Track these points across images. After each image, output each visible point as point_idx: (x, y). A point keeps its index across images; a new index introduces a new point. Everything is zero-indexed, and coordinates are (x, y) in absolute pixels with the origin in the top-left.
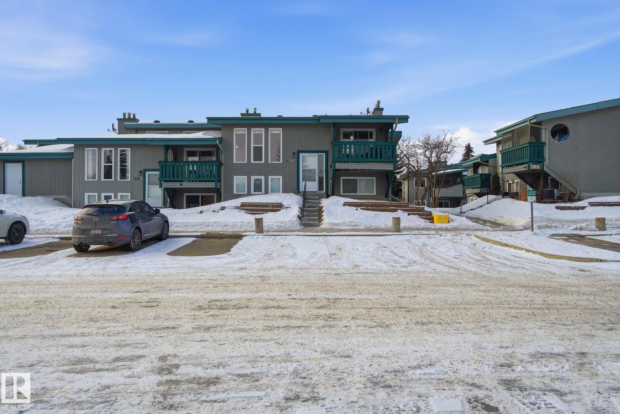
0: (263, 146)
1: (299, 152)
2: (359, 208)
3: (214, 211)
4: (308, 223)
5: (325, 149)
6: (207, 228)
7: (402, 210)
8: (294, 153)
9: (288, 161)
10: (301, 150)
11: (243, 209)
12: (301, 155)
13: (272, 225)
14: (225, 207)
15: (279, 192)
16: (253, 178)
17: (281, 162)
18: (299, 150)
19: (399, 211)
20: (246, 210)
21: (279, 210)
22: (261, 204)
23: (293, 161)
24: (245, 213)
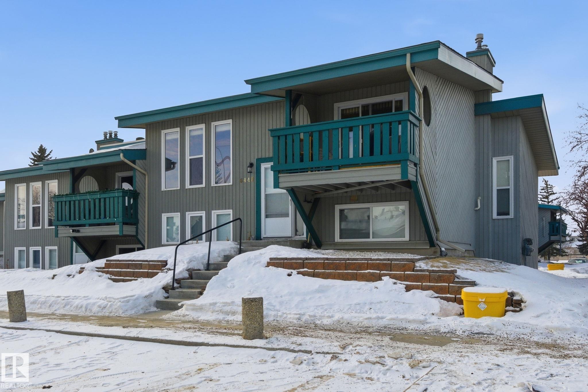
0: (203, 156)
1: (260, 161)
2: (294, 272)
3: (69, 276)
9: (242, 181)
10: (263, 157)
11: (107, 272)
12: (263, 166)
14: (84, 268)
16: (189, 215)
17: (231, 182)
18: (259, 157)
19: (386, 278)
22: (134, 262)
23: (249, 180)
24: (109, 279)
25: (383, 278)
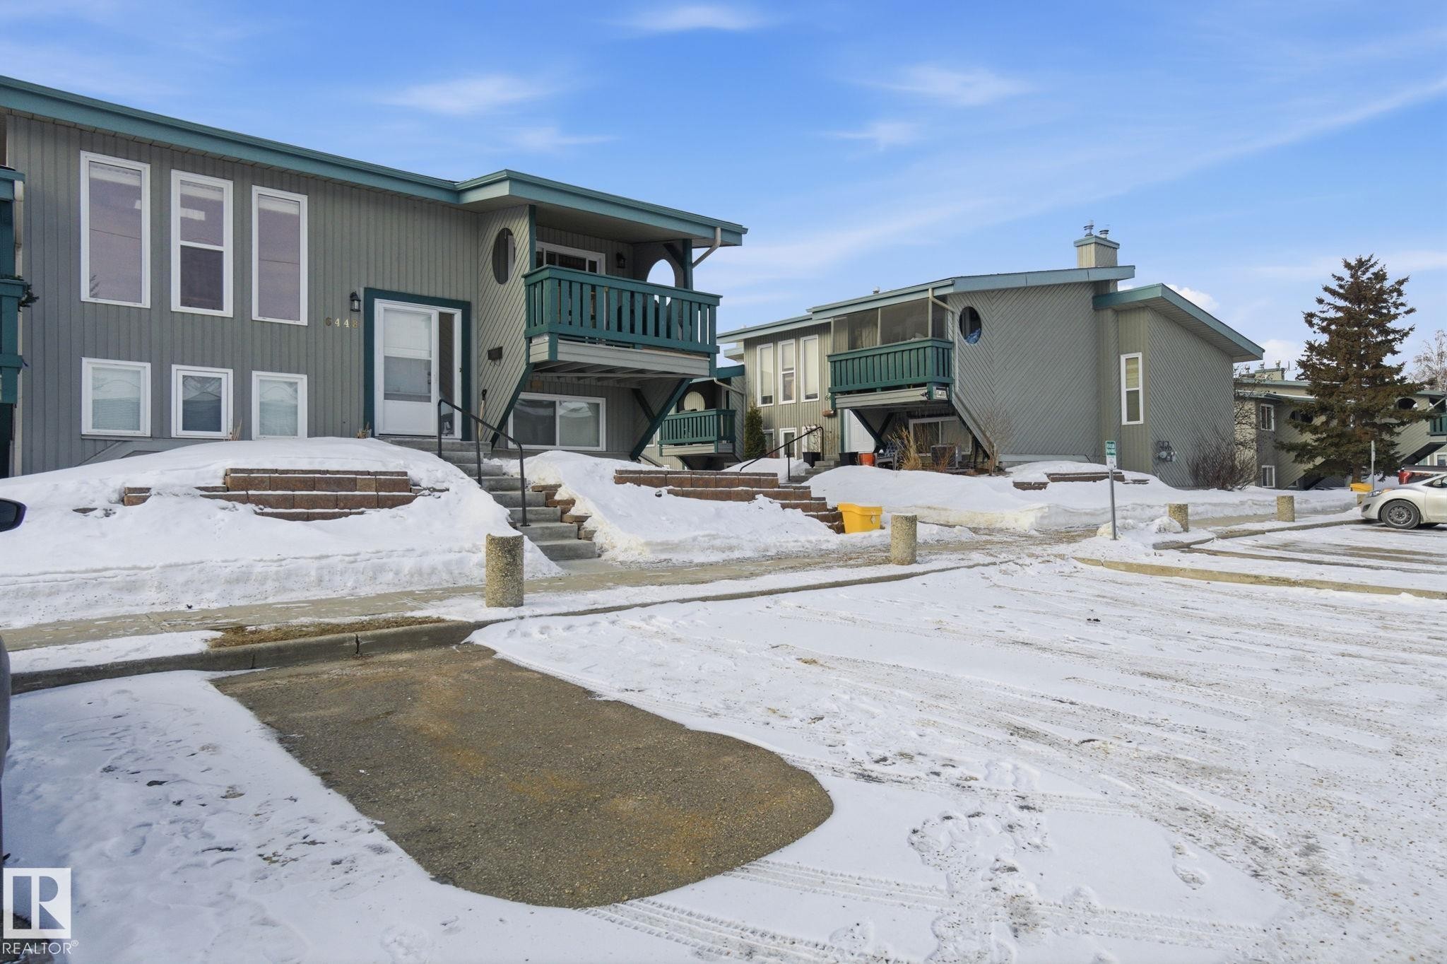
0: (227, 249)
1: (373, 294)
2: (664, 490)
4: (563, 548)
5: (460, 298)
6: (127, 598)
7: (766, 495)
8: (354, 297)
9: (329, 322)
10: (379, 287)
11: (246, 500)
12: (380, 305)
13: (460, 562)
14: (148, 490)
15: (295, 433)
16: (178, 372)
17: (304, 321)
18: (372, 285)
19: (760, 497)
20: (258, 501)
21: (408, 500)
22: (328, 475)
23: (350, 324)
24: (256, 513)
25: (757, 496)
